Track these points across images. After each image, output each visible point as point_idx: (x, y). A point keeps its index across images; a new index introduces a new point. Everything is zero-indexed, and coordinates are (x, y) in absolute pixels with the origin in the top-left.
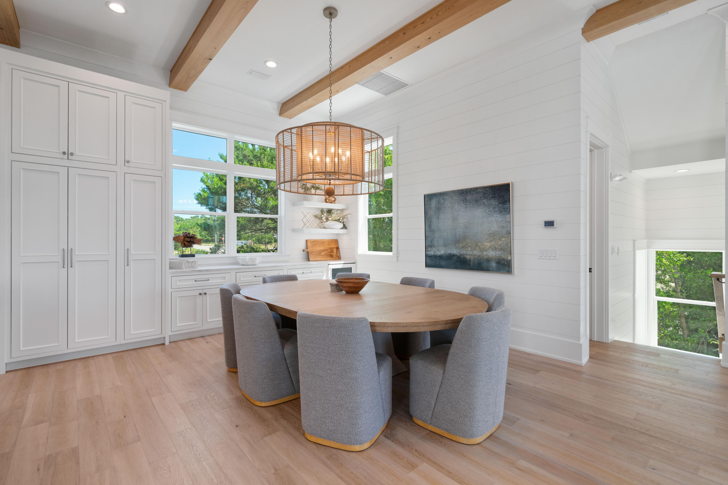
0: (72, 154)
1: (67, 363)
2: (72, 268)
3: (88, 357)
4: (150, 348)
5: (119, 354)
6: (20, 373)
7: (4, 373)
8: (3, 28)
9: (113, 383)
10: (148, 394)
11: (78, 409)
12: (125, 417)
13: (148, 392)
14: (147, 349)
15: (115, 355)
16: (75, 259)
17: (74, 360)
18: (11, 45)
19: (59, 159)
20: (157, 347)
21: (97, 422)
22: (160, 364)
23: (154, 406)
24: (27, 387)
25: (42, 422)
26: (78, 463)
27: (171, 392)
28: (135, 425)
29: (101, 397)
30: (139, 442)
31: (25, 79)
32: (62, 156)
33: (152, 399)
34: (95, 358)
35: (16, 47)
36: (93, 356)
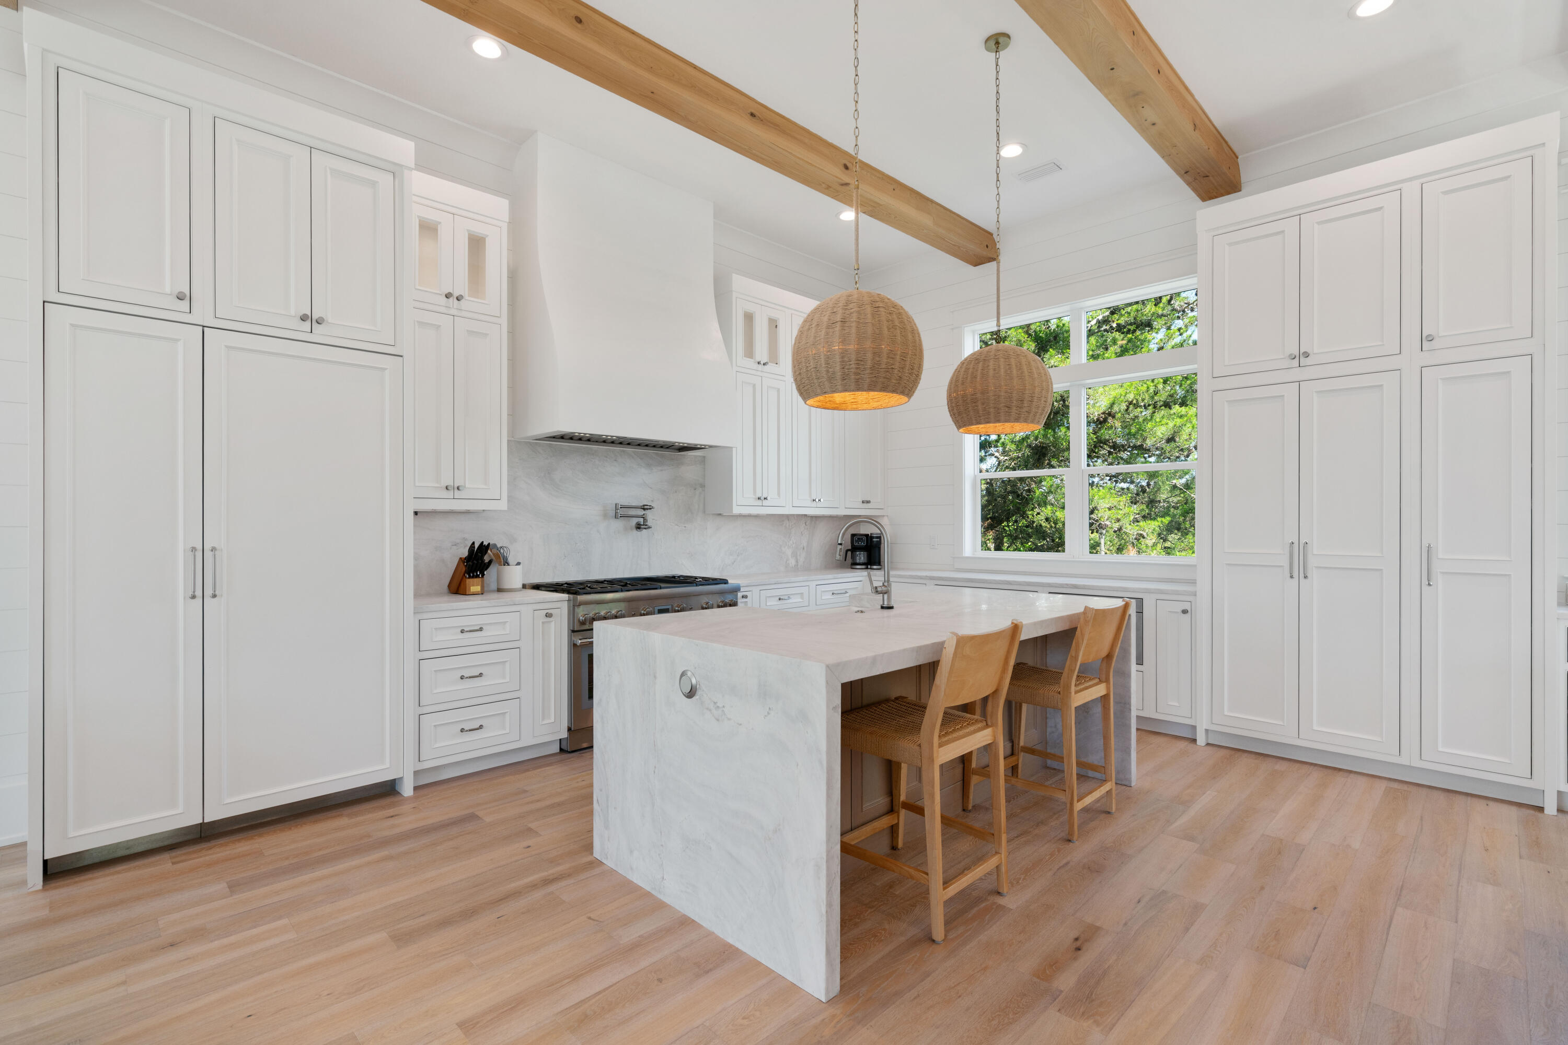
0: (1307, 355)
1: (1298, 765)
2: (1306, 581)
3: (1340, 770)
4: (1491, 803)
5: (1405, 787)
6: (1222, 753)
7: (1203, 745)
8: (1208, 175)
9: (1345, 837)
10: (1400, 895)
11: (1252, 849)
12: (1315, 908)
13: (1401, 891)
14: (1484, 802)
15: (1395, 785)
16: (1312, 562)
17: (1311, 764)
18: (1229, 193)
19: (1285, 370)
20: (1514, 809)
21: (1262, 888)
22: (1487, 850)
23: (1390, 926)
24: (1214, 778)
25: (1191, 838)
26: (1187, 929)
27: (1456, 922)
28: (1319, 936)
29: (1303, 850)
30: (1302, 970)
31: (1230, 244)
32: (1287, 363)
33: (1399, 910)
34: (1352, 775)
35: (1235, 192)
36: (1351, 772)
